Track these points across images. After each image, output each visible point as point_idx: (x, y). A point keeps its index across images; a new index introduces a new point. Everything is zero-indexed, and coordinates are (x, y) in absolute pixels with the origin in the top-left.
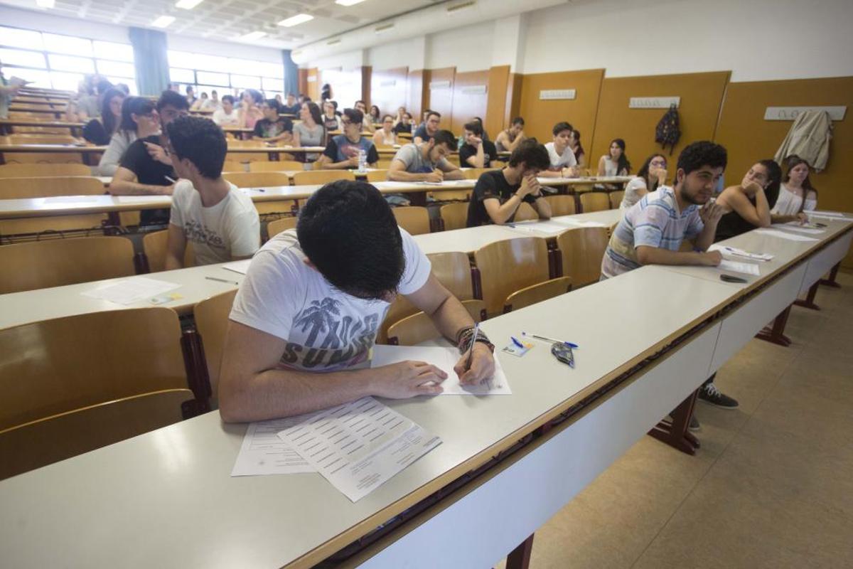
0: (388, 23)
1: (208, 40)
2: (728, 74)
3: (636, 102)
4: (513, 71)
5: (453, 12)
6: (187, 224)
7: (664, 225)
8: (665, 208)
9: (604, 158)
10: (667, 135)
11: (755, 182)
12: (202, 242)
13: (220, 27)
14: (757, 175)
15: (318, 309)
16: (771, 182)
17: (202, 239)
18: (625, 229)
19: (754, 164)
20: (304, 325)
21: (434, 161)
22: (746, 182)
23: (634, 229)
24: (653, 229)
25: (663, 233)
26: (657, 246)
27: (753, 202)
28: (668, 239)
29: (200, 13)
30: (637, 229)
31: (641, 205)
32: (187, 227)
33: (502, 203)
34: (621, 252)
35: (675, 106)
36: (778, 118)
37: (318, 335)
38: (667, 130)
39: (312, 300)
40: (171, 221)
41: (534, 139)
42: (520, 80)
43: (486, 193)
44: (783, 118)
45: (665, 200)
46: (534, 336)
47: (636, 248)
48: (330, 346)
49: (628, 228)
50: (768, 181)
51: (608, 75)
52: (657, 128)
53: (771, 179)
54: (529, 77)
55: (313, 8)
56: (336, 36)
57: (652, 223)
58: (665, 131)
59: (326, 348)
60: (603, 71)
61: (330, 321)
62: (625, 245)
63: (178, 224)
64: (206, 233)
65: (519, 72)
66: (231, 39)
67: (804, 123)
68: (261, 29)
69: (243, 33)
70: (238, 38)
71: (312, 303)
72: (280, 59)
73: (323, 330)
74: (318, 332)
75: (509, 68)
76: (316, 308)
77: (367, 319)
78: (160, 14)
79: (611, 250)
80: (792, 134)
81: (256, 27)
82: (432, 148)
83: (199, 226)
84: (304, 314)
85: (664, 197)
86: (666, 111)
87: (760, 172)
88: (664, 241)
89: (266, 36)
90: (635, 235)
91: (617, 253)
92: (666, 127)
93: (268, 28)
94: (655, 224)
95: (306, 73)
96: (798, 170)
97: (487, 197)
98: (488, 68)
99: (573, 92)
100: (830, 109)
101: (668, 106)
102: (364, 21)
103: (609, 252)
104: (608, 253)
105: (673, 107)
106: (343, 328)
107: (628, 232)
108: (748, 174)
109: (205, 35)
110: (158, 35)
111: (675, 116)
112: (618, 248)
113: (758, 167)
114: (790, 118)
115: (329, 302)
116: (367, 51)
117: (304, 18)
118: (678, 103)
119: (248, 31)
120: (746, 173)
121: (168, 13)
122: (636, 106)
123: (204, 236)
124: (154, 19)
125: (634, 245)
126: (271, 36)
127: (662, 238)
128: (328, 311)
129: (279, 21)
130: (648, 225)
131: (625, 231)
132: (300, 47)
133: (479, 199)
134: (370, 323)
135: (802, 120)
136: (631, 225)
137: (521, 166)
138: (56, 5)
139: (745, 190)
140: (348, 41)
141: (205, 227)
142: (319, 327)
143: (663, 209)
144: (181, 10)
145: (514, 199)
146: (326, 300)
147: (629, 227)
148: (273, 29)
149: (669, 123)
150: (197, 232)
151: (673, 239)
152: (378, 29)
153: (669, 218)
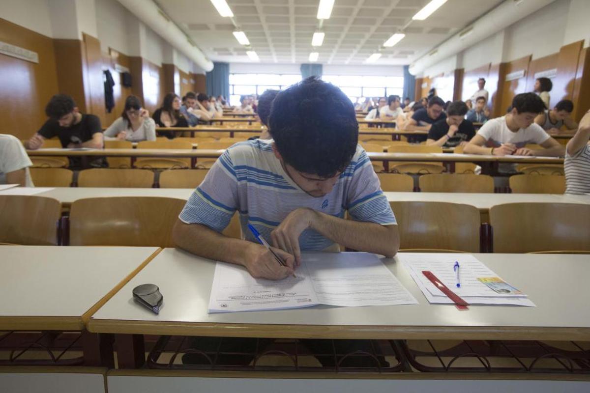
0: (470, 27)
1: (349, 65)
4: (587, 45)
13: (352, 55)
29: (333, 47)
66: (364, 63)
68: (378, 52)
72: (401, 73)
75: (583, 43)
81: (375, 51)
95: (421, 81)
98: (558, 49)
109: (347, 62)
110: (318, 67)
116: (459, 56)
117: (398, 37)
119: (370, 54)
121: (314, 51)
132: (415, 61)
140: (444, 50)
148: (383, 50)
152: (461, 36)
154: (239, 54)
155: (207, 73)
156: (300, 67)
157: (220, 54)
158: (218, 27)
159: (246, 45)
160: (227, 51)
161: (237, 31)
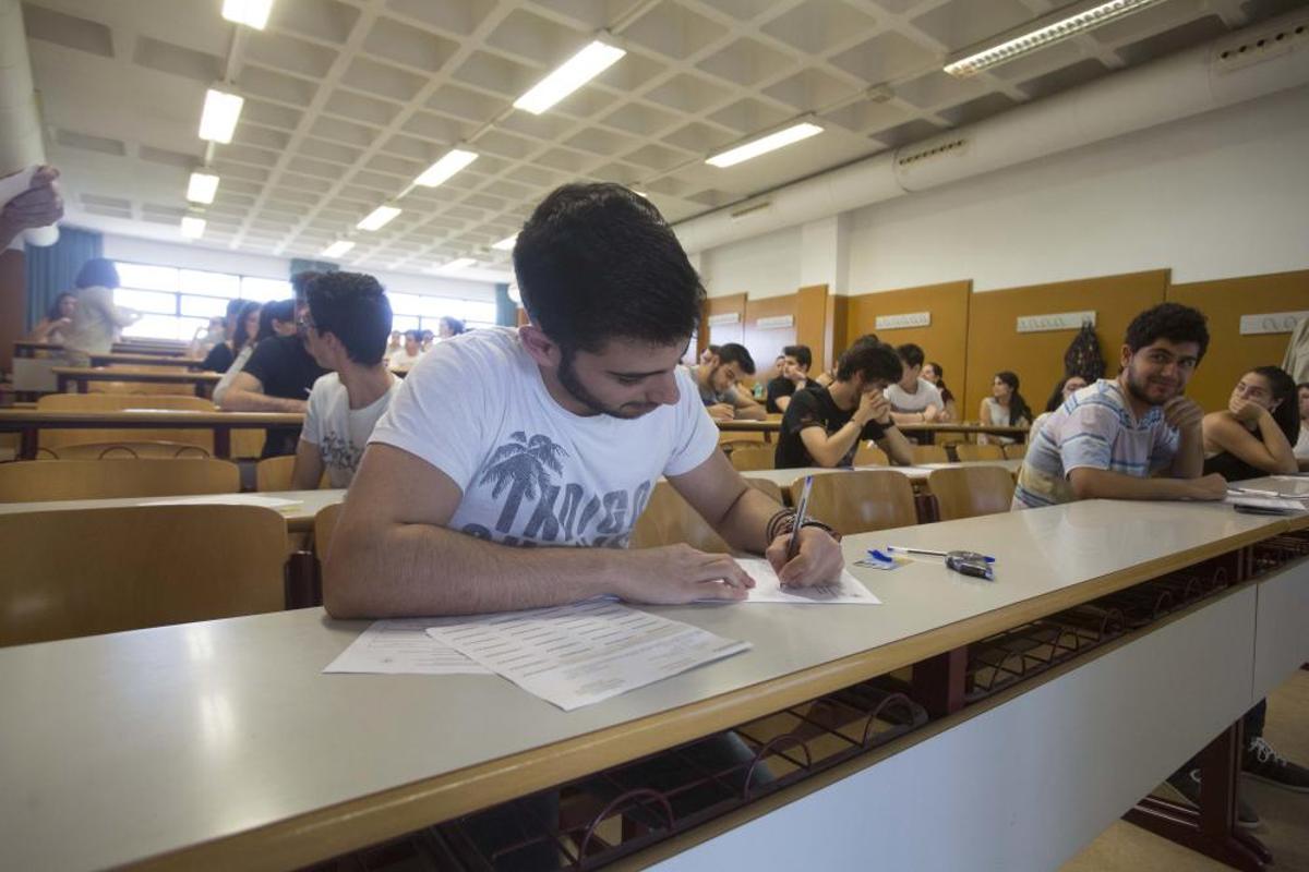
2: (1167, 274)
3: (1026, 323)
4: (832, 291)
5: (740, 219)
6: (326, 439)
7: (1113, 436)
8: (1109, 406)
9: (988, 401)
10: (1084, 368)
11: (1252, 401)
12: (345, 467)
13: (412, 255)
14: (1253, 391)
15: (524, 449)
16: (1281, 400)
17: (345, 461)
18: (1042, 450)
19: (1245, 373)
20: (497, 480)
21: (718, 388)
22: (1236, 402)
23: (1060, 447)
24: (1094, 440)
25: (1113, 448)
26: (1105, 468)
27: (1258, 434)
28: (1123, 463)
29: (388, 236)
30: (1065, 445)
31: (1067, 409)
32: (325, 445)
33: (829, 435)
34: (1041, 491)
35: (1090, 324)
36: (1262, 331)
37: (521, 507)
38: (1082, 359)
39: (514, 430)
40: (302, 436)
41: (874, 336)
42: (843, 304)
43: (803, 420)
44: (1271, 329)
45: (1107, 394)
46: (910, 552)
47: (1068, 475)
48: (540, 533)
49: (1048, 449)
50: (1275, 398)
51: (977, 289)
52: (1066, 358)
53: (1281, 397)
54: (857, 300)
57: (1089, 432)
58: (1079, 362)
59: (533, 536)
60: (970, 284)
61: (543, 480)
62: (1047, 479)
63: (313, 440)
64: (351, 452)
65: (842, 293)
66: (426, 271)
68: (469, 255)
69: (443, 262)
70: (438, 269)
71: (513, 436)
72: (492, 297)
73: (530, 495)
74: (520, 499)
75: (826, 287)
76: (520, 447)
77: (610, 498)
78: (334, 238)
79: (1023, 491)
80: (1293, 352)
82: (715, 371)
83: (341, 442)
84: (497, 456)
85: (1105, 390)
86: (1077, 333)
87: (1256, 385)
88: (1117, 467)
89: (475, 265)
90: (1063, 457)
91: (1035, 493)
92: (1081, 355)
93: (478, 252)
94: (1095, 433)
97: (806, 425)
98: (793, 289)
99: (926, 315)
101: (1080, 325)
103: (1021, 495)
104: (1019, 498)
105: (1087, 326)
106: (566, 502)
107: (1050, 456)
108: (1236, 391)
111: (1092, 339)
112: (1034, 485)
113: (1251, 379)
114: (1284, 329)
115: (543, 443)
118: (1093, 321)
119: (450, 258)
120: (1233, 390)
121: (346, 237)
122: (1028, 329)
123: (349, 458)
124: (325, 246)
125: (1063, 471)
126: (484, 264)
127: (1112, 461)
128: (540, 460)
129: (494, 243)
130: (1084, 434)
131: (1042, 453)
133: (792, 431)
134: (614, 510)
136: (1054, 443)
137: (856, 379)
138: (204, 235)
139: (1237, 416)
141: (351, 442)
142: (523, 488)
143: (1106, 408)
144: (364, 232)
145: (849, 428)
146: (537, 438)
147: (1051, 446)
149: (1085, 350)
150: (339, 450)
151: (1134, 465)
153: (1120, 426)
156: (289, 265)
158: (149, 153)
159: (195, 204)
160: (122, 208)
161: (205, 173)
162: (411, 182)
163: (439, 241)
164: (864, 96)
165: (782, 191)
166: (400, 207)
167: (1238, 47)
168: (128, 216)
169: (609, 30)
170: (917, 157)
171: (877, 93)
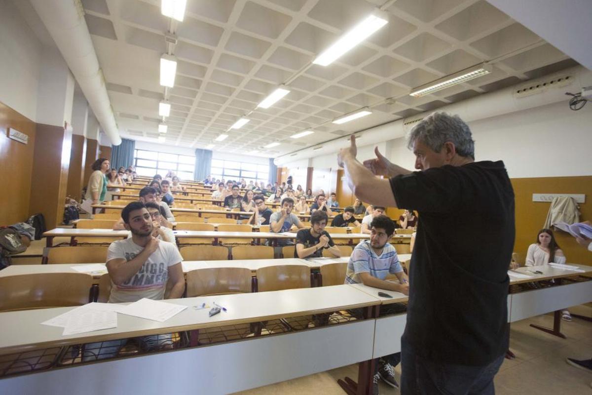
0: (320, 146)
13: (237, 149)
23: (354, 262)
25: (370, 266)
28: (374, 270)
29: (226, 143)
36: (541, 201)
43: (298, 241)
44: (544, 200)
45: (363, 245)
55: (280, 140)
56: (295, 152)
62: (351, 272)
66: (243, 153)
67: (558, 204)
68: (257, 149)
69: (248, 151)
70: (246, 153)
72: (268, 163)
78: (209, 143)
80: (551, 211)
81: (254, 148)
88: (372, 271)
89: (260, 152)
90: (354, 266)
93: (260, 148)
95: (281, 170)
96: (542, 236)
100: (574, 196)
102: (308, 145)
110: (208, 153)
114: (549, 201)
116: (311, 160)
117: (276, 144)
121: (212, 143)
126: (262, 152)
127: (371, 269)
129: (265, 145)
131: (350, 263)
132: (279, 157)
135: (556, 202)
140: (301, 154)
143: (364, 251)
144: (217, 141)
148: (262, 149)
151: (377, 270)
152: (315, 149)
154: (148, 136)
155: (113, 146)
156: (195, 151)
157: (131, 134)
158: (146, 119)
159: (162, 133)
160: (140, 133)
161: (163, 124)
162: (230, 127)
163: (245, 144)
164: (384, 102)
165: (365, 131)
166: (228, 134)
167: (523, 89)
168: (142, 136)
169: (284, 84)
170: (411, 123)
171: (388, 101)
